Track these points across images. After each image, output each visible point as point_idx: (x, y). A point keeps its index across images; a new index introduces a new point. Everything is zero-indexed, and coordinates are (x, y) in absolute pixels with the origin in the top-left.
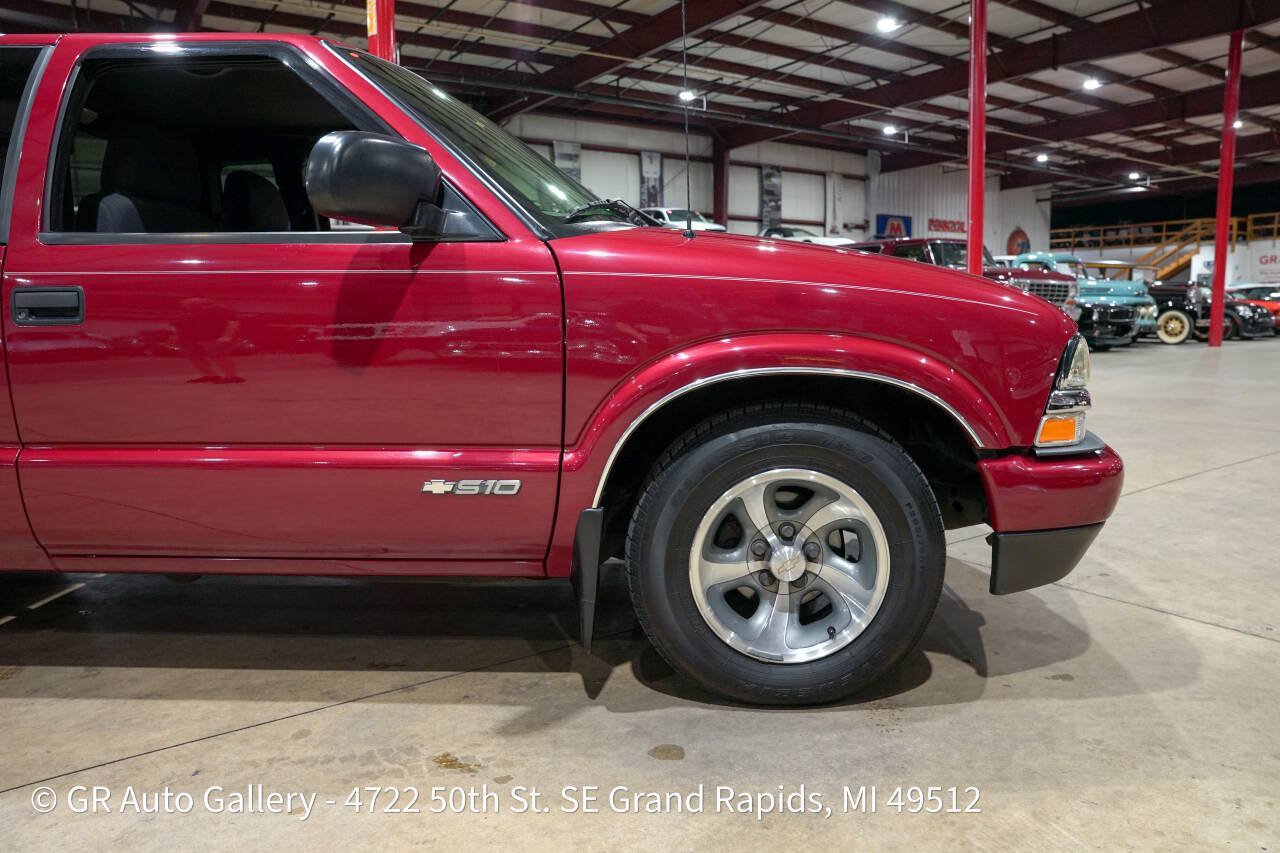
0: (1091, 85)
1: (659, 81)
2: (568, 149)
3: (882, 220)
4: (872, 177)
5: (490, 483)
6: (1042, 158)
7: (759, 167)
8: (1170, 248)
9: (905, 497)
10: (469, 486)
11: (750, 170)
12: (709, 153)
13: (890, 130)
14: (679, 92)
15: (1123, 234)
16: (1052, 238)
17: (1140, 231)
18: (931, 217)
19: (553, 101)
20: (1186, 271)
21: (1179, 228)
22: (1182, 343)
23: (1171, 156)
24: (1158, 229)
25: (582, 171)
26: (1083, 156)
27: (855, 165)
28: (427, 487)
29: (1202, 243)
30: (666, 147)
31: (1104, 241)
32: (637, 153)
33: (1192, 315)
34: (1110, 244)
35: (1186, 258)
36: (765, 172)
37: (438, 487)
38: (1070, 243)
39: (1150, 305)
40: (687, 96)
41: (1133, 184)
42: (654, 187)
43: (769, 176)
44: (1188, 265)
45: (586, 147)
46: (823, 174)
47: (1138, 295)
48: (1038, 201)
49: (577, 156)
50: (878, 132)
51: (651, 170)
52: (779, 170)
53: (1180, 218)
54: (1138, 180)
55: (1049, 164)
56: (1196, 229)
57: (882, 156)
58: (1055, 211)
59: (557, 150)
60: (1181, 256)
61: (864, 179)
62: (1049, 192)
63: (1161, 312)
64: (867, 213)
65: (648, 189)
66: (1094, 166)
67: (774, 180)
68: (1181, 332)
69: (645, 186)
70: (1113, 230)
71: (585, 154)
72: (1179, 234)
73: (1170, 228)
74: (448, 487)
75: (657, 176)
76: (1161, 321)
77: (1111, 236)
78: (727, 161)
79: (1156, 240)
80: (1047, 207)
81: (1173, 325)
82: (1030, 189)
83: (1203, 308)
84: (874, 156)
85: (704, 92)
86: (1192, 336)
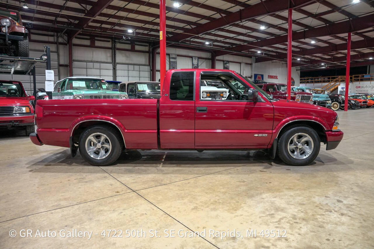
0: (313, 42)
1: (200, 39)
2: (174, 56)
3: (256, 76)
4: (253, 64)
5: (263, 135)
6: (299, 59)
7: (223, 61)
8: (332, 84)
9: (316, 137)
10: (260, 135)
11: (221, 62)
12: (210, 57)
13: (259, 52)
14: (205, 42)
15: (320, 80)
16: (300, 80)
17: (324, 79)
18: (268, 75)
19: (172, 44)
20: (337, 90)
21: (334, 78)
22: (338, 110)
23: (332, 59)
24: (329, 78)
25: (177, 62)
26: (310, 59)
27: (248, 61)
28: (255, 135)
29: (341, 82)
30: (199, 56)
31: (315, 81)
32: (192, 57)
33: (340, 103)
34: (316, 82)
35: (337, 86)
36: (225, 62)
37: (256, 135)
38: (305, 82)
39: (329, 100)
40: (207, 43)
41: (322, 66)
42: (196, 66)
43: (226, 63)
44: (337, 88)
45: (178, 55)
46: (240, 63)
47: (327, 98)
48: (297, 70)
49: (176, 58)
50: (256, 52)
51: (195, 62)
52: (229, 62)
53: (335, 76)
54: (324, 65)
55: (301, 61)
56: (339, 79)
57: (256, 59)
58: (301, 73)
59: (171, 56)
60: (335, 86)
61: (251, 64)
62: (300, 68)
63: (332, 102)
64: (251, 74)
65: (194, 67)
66: (312, 62)
67: (227, 65)
68: (337, 107)
69: (194, 66)
70: (317, 78)
71: (178, 57)
72: (335, 80)
73: (332, 78)
74: (258, 135)
75: (197, 63)
76: (332, 105)
77: (316, 80)
78: (215, 60)
79: (329, 81)
80: (299, 72)
81: (335, 105)
82: (295, 67)
83: (342, 101)
84: (254, 59)
85: (212, 42)
86: (340, 108)
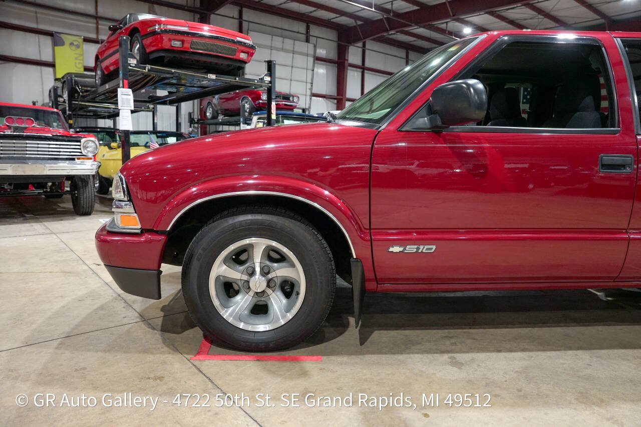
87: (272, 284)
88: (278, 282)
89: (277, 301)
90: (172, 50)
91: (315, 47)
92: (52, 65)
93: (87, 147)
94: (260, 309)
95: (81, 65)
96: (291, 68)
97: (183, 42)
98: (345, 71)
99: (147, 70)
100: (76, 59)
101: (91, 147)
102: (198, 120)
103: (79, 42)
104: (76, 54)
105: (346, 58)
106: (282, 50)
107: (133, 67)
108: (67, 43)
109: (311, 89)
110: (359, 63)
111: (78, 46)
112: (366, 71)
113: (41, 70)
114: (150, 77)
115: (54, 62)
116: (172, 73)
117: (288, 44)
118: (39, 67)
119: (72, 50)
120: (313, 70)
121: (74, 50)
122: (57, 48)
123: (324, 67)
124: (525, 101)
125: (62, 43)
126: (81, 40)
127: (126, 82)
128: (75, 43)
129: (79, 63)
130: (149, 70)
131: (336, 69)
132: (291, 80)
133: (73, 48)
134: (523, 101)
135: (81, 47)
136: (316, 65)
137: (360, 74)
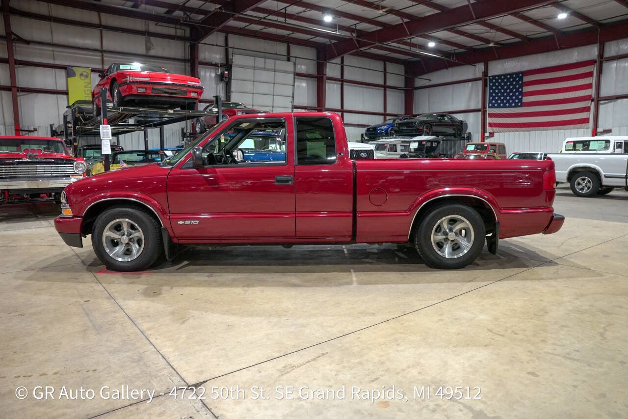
87: (132, 240)
88: (136, 239)
89: (135, 247)
90: (139, 95)
91: (295, 64)
92: (66, 93)
93: (79, 168)
94: (128, 252)
95: (89, 92)
96: (273, 84)
97: (146, 89)
98: (324, 84)
99: (121, 110)
100: (85, 87)
101: (81, 167)
102: (190, 134)
103: (87, 73)
104: (85, 83)
105: (324, 73)
106: (264, 69)
107: (111, 109)
108: (78, 74)
109: (292, 102)
110: (339, 76)
111: (87, 76)
112: (344, 83)
113: (57, 97)
114: (124, 115)
115: (68, 90)
116: (140, 111)
117: (270, 63)
118: (55, 96)
119: (81, 79)
120: (294, 85)
121: (84, 80)
122: (69, 78)
123: (305, 81)
124: (490, 105)
125: (74, 75)
126: (89, 71)
127: (105, 120)
128: (85, 74)
129: (88, 90)
130: (122, 110)
131: (317, 83)
132: (273, 95)
133: (83, 78)
134: (489, 105)
135: (89, 76)
136: (296, 80)
137: (339, 86)
